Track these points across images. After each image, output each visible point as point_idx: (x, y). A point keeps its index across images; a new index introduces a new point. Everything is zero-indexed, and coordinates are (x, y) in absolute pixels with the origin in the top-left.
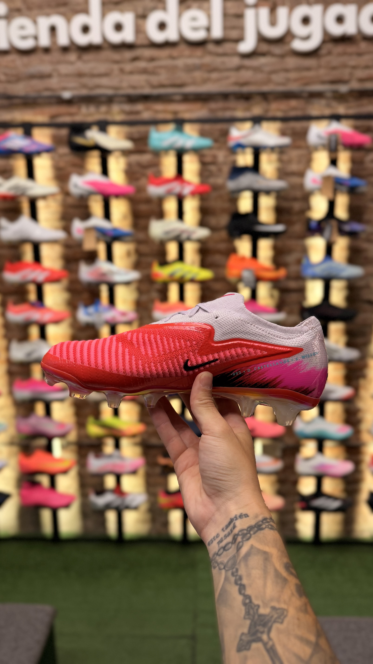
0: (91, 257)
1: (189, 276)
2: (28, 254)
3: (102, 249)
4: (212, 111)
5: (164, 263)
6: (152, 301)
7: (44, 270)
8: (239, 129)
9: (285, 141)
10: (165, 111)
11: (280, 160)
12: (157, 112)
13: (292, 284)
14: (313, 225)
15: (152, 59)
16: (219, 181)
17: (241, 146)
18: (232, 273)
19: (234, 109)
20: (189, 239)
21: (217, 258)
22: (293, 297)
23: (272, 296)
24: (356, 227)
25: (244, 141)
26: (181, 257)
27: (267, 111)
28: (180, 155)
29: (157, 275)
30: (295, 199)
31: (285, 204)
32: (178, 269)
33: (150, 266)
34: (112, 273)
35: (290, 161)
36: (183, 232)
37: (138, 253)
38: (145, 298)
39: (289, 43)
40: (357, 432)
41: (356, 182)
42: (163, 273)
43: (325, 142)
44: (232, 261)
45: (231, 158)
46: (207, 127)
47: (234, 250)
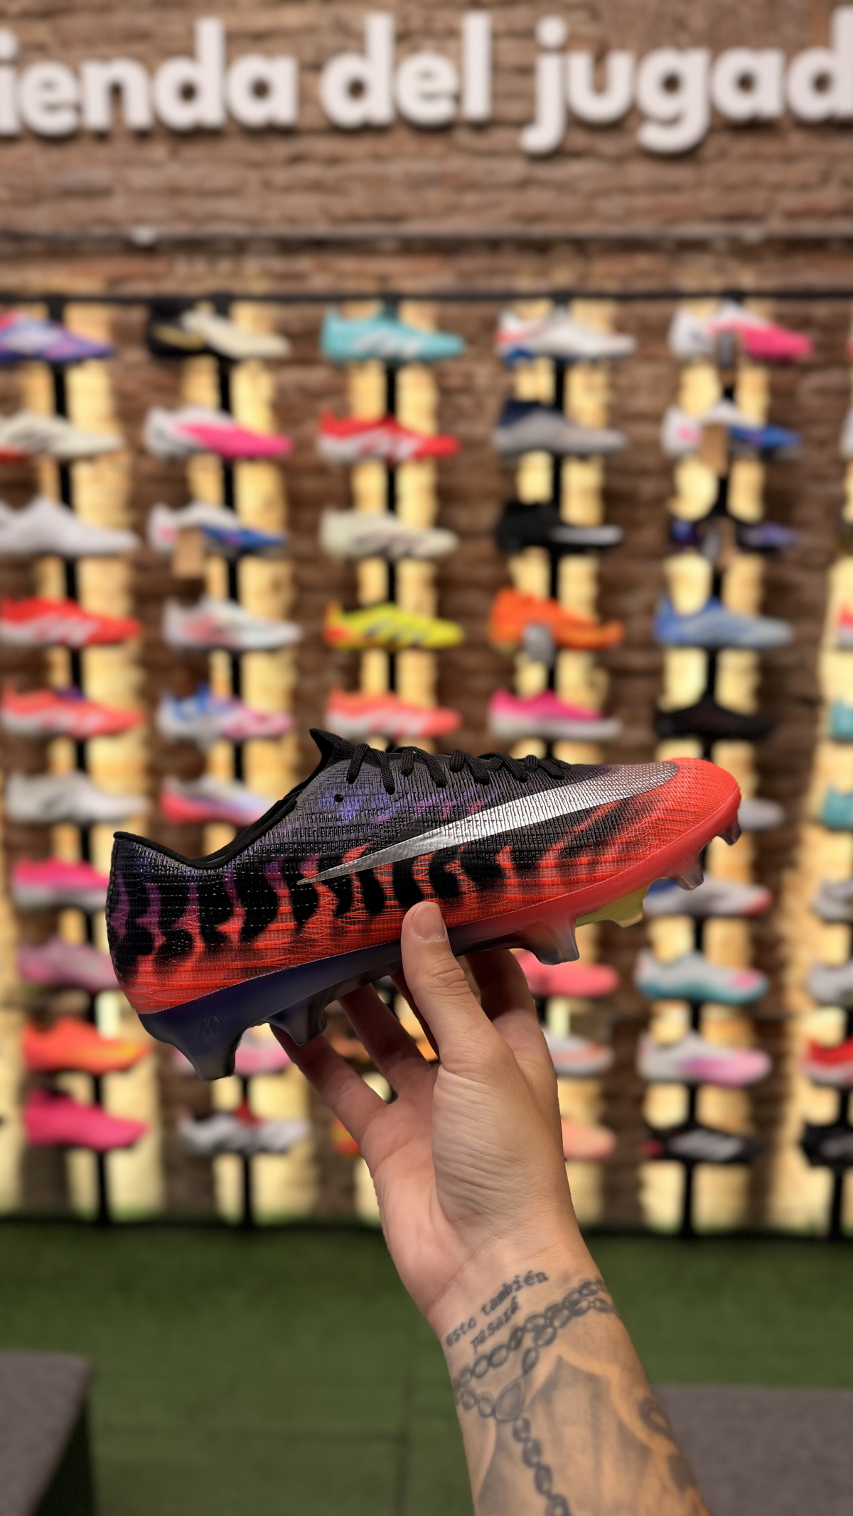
0: (193, 591)
1: (407, 637)
2: (52, 583)
3: (216, 573)
4: (464, 275)
5: (353, 605)
6: (325, 691)
7: (86, 617)
8: (521, 317)
9: (622, 344)
10: (361, 275)
11: (613, 387)
12: (341, 275)
13: (637, 659)
14: (682, 529)
15: (333, 161)
16: (478, 428)
17: (523, 356)
18: (502, 632)
19: (512, 272)
20: (408, 555)
21: (472, 599)
22: (638, 688)
23: (592, 685)
24: (777, 535)
25: (531, 344)
26: (391, 595)
27: (584, 277)
28: (392, 370)
29: (337, 634)
30: (644, 473)
31: (622, 484)
32: (381, 621)
33: (321, 613)
34: (237, 627)
35: (633, 390)
36: (394, 539)
37: (299, 584)
38: (310, 684)
39: (633, 131)
40: (776, 987)
41: (778, 436)
42: (350, 628)
43: (708, 348)
44: (504, 604)
45: (503, 381)
46: (454, 310)
47: (507, 582)
